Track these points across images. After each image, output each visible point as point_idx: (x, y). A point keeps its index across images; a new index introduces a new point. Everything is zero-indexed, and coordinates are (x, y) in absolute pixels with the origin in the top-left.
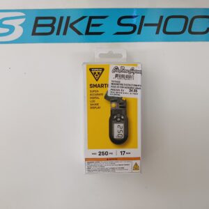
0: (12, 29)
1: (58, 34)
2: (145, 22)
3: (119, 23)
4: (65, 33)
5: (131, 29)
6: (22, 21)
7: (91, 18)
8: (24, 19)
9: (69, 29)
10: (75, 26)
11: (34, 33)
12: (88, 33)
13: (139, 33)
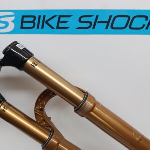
0: (7, 24)
1: (38, 28)
2: (99, 20)
3: (80, 21)
4: (43, 28)
5: (88, 25)
6: (13, 18)
7: (60, 17)
8: (14, 18)
9: (45, 25)
10: (49, 22)
11: (22, 28)
12: (58, 28)
13: (94, 28)
